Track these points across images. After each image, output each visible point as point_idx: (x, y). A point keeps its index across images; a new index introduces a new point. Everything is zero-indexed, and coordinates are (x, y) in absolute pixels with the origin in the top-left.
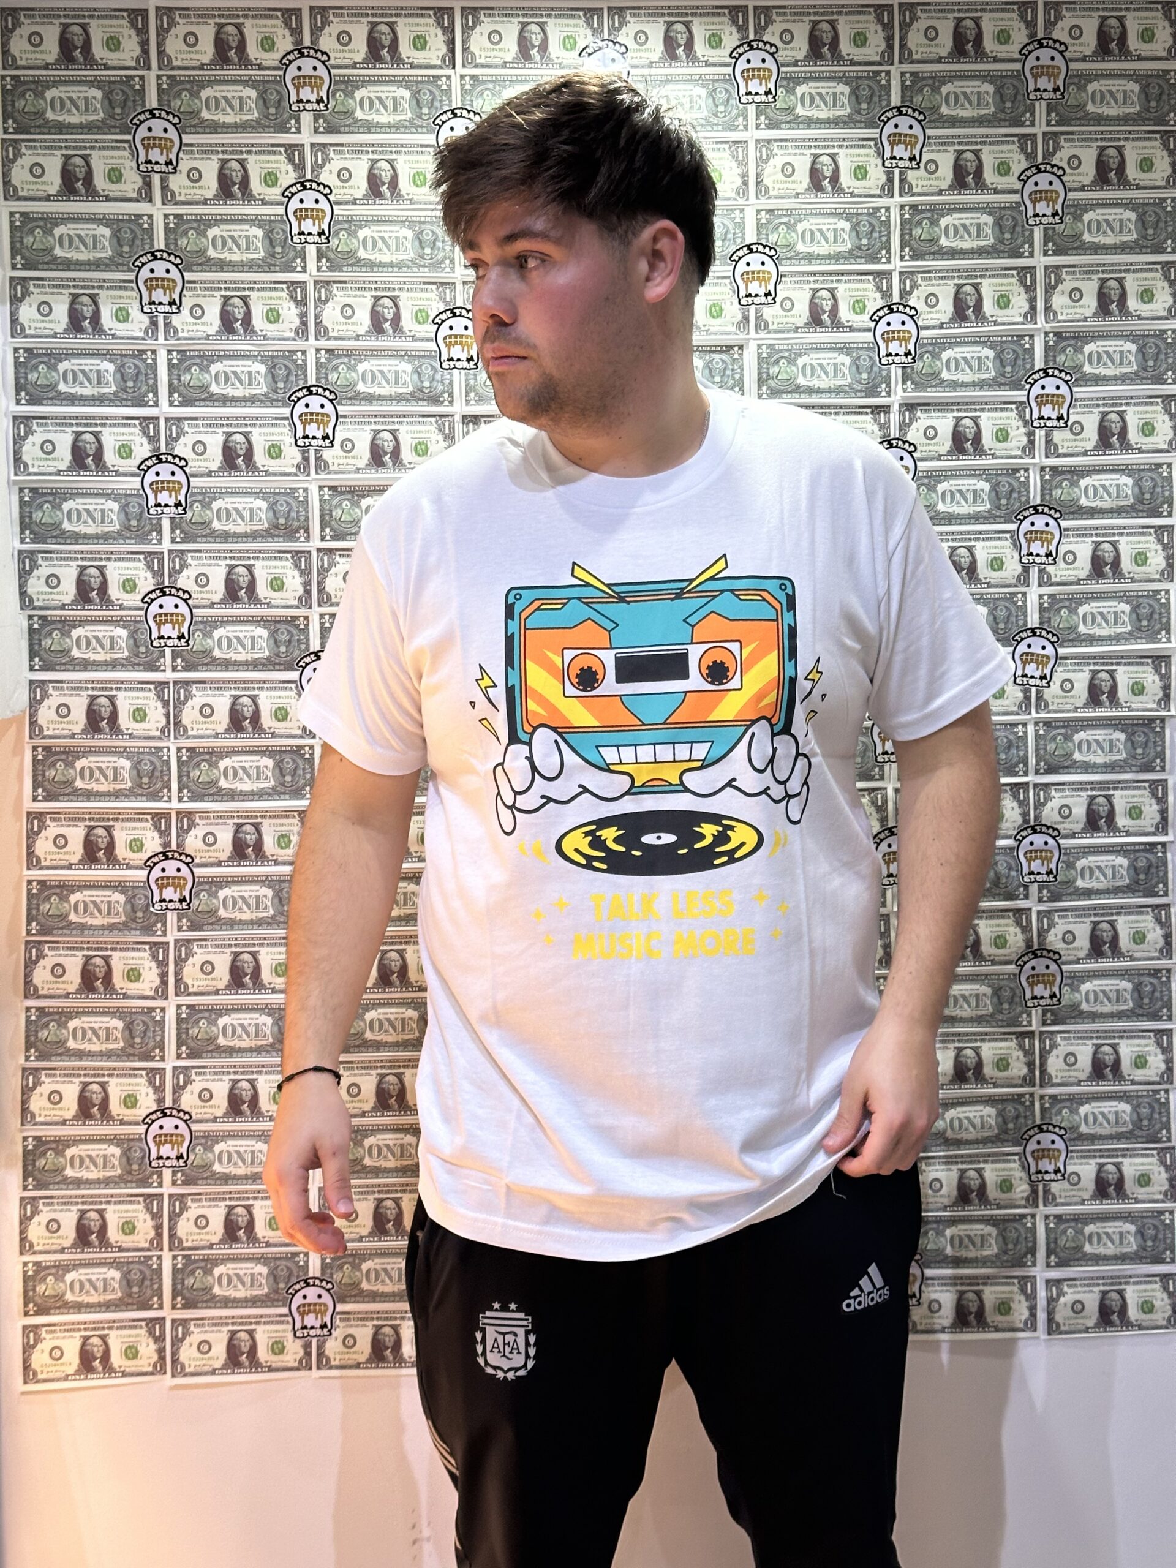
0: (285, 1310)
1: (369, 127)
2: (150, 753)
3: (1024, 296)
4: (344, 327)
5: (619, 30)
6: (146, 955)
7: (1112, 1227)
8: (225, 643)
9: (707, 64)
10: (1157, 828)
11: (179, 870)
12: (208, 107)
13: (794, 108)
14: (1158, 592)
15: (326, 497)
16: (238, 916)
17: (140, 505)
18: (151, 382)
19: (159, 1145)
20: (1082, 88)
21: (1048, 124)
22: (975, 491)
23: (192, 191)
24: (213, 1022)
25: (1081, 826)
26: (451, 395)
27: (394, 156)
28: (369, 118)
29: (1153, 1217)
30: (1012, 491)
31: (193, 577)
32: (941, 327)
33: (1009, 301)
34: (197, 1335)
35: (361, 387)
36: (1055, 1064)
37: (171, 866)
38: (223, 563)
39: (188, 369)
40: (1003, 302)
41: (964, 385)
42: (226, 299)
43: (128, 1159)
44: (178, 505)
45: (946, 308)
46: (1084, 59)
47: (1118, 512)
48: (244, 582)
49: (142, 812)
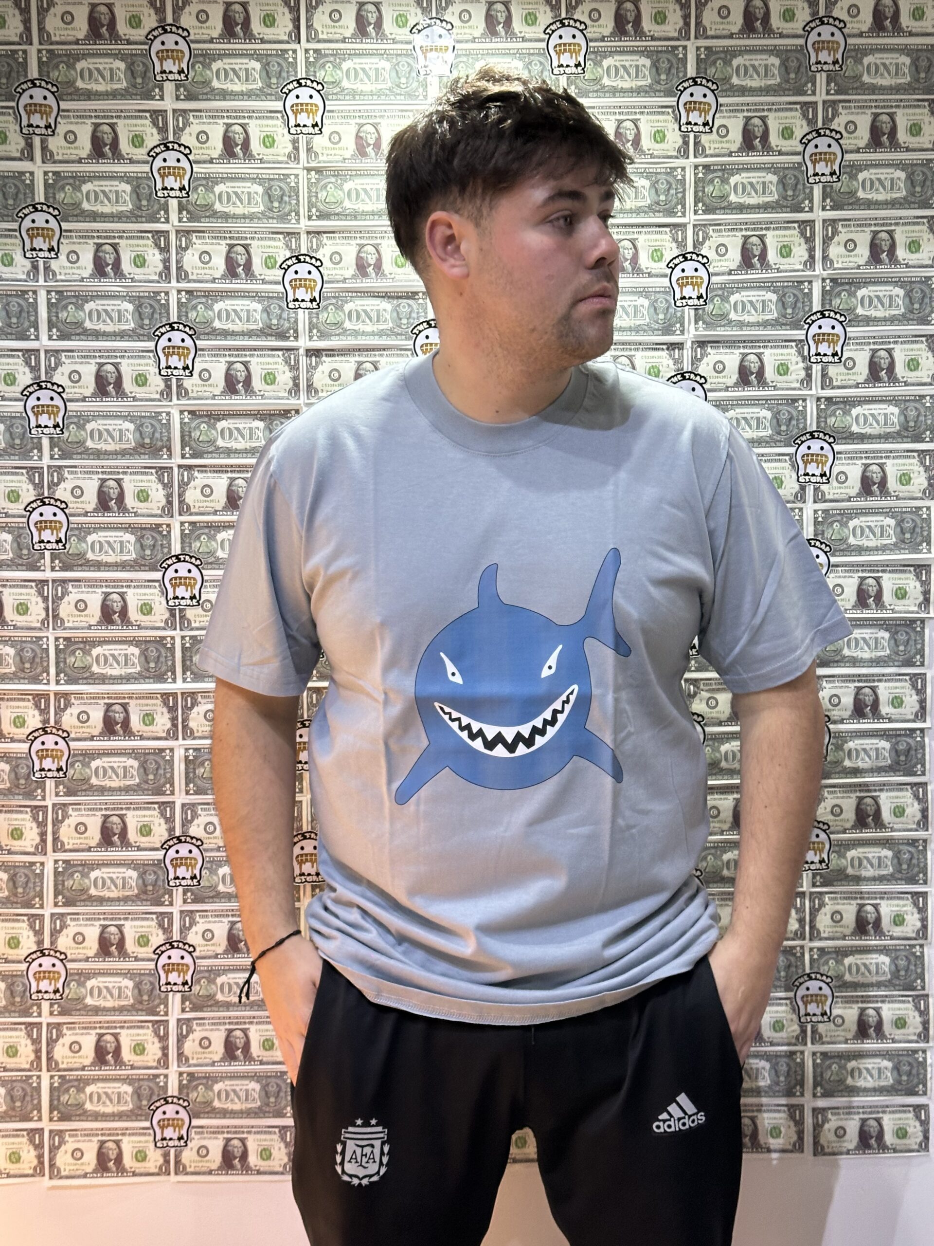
0: (147, 1124)
1: (224, 95)
2: (31, 642)
3: (804, 246)
4: (203, 272)
5: (445, 9)
6: (28, 816)
7: (870, 1063)
8: (97, 546)
9: (524, 40)
10: (916, 715)
11: (56, 743)
12: (82, 78)
13: (601, 79)
14: (920, 508)
15: (186, 420)
16: (108, 783)
17: (23, 426)
18: (32, 318)
19: (38, 980)
20: (858, 61)
21: (828, 93)
22: (758, 419)
23: (68, 152)
24: (85, 875)
25: (849, 713)
26: (296, 331)
27: (246, 121)
28: (224, 87)
29: (908, 1055)
30: (790, 420)
31: (69, 490)
32: (730, 274)
33: (791, 250)
34: (71, 1144)
35: (217, 324)
36: (823, 921)
37: (50, 740)
38: (95, 477)
39: (65, 307)
40: (785, 251)
41: (750, 325)
42: (99, 246)
43: (12, 993)
44: (56, 426)
45: (734, 256)
47: (886, 437)
48: (114, 493)
49: (24, 693)
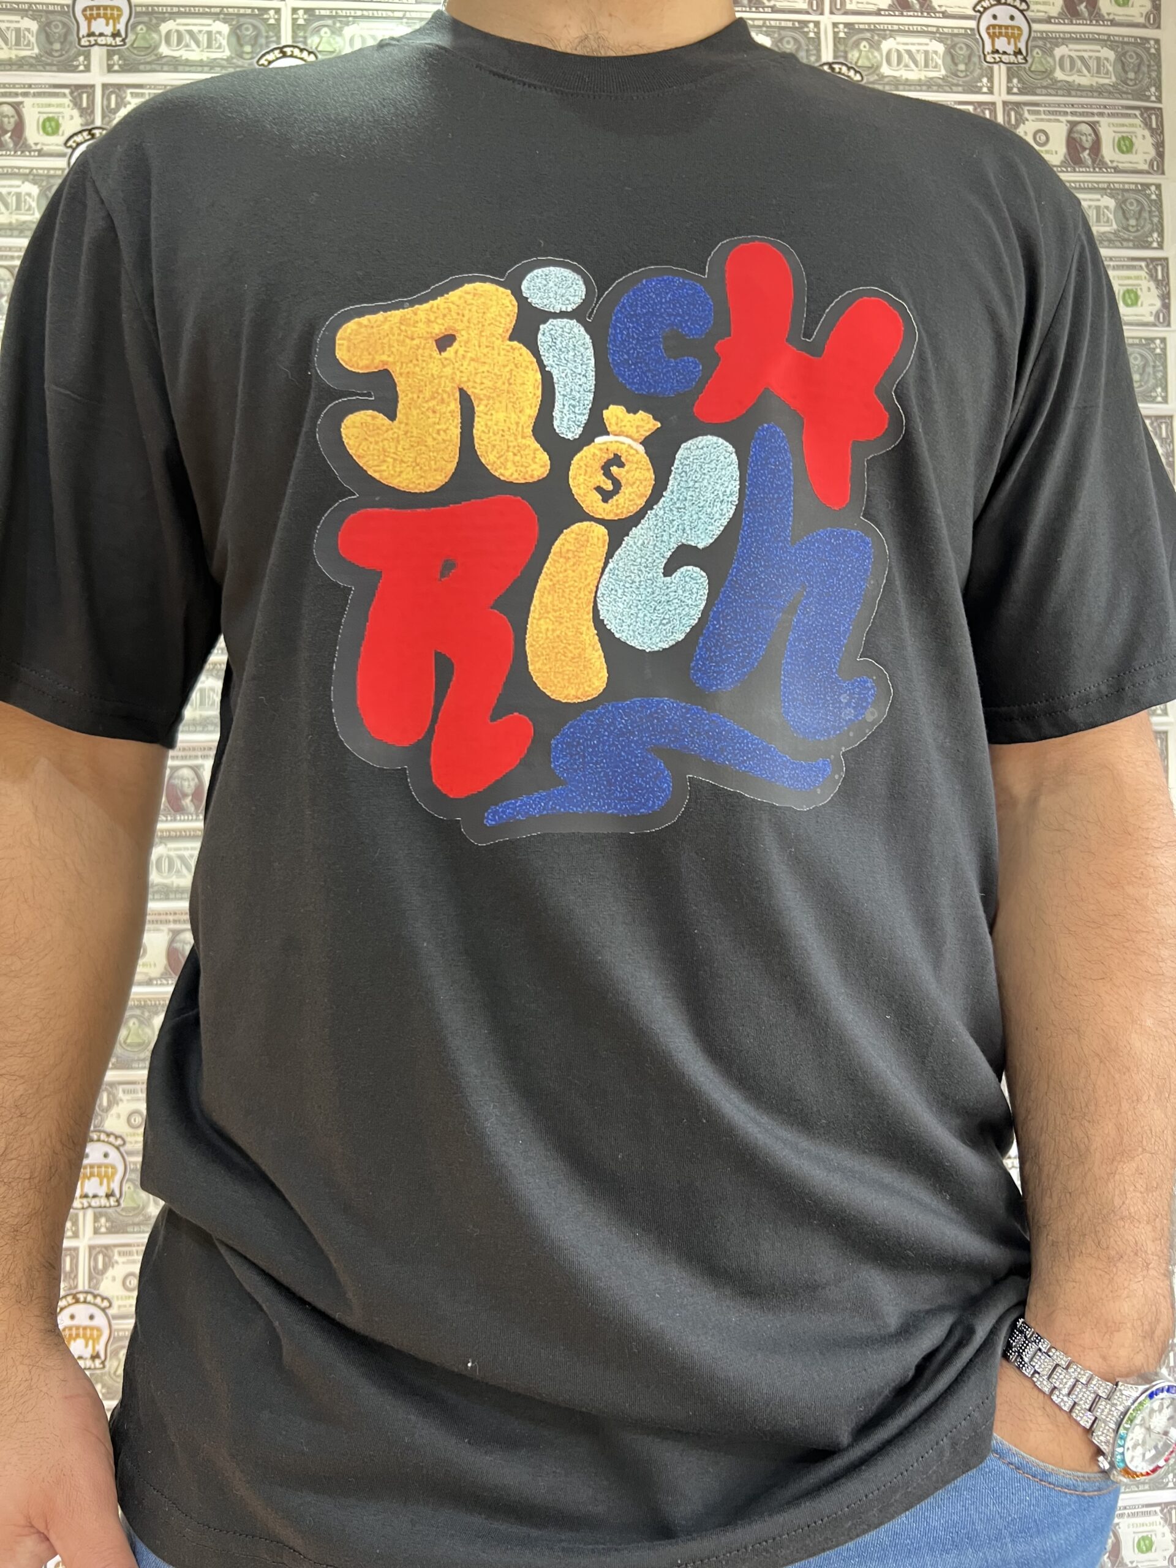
1: (176, 65)
20: (1048, 52)
21: (1009, 91)
28: (176, 54)
46: (1048, 20)
